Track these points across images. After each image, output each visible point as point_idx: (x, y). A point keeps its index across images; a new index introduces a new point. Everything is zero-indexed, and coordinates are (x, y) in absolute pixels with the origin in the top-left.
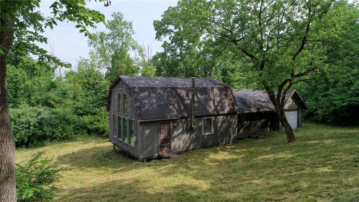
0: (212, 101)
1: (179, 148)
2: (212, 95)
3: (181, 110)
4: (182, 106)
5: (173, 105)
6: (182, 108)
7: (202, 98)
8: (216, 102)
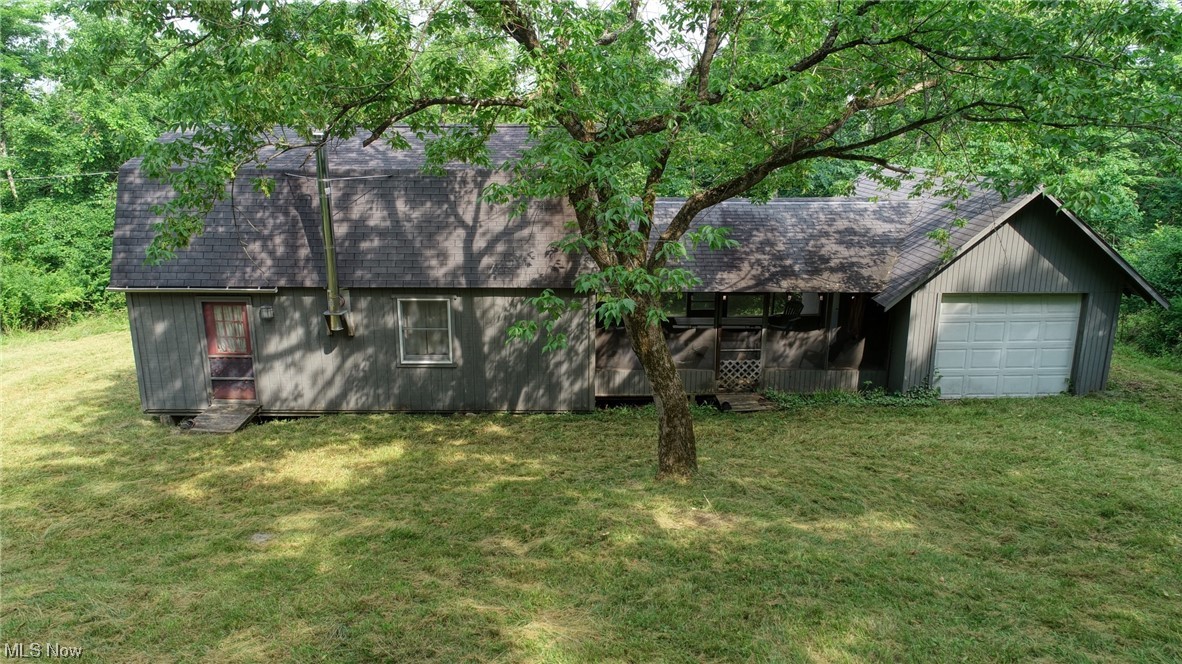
0: (461, 232)
1: (295, 399)
2: (469, 202)
3: (297, 261)
4: (303, 245)
5: (266, 239)
6: (304, 252)
7: (416, 214)
8: (484, 234)
